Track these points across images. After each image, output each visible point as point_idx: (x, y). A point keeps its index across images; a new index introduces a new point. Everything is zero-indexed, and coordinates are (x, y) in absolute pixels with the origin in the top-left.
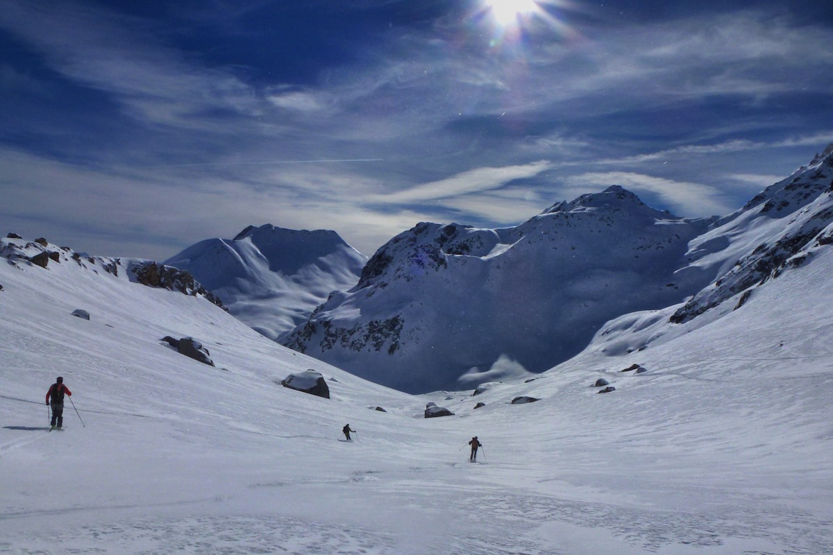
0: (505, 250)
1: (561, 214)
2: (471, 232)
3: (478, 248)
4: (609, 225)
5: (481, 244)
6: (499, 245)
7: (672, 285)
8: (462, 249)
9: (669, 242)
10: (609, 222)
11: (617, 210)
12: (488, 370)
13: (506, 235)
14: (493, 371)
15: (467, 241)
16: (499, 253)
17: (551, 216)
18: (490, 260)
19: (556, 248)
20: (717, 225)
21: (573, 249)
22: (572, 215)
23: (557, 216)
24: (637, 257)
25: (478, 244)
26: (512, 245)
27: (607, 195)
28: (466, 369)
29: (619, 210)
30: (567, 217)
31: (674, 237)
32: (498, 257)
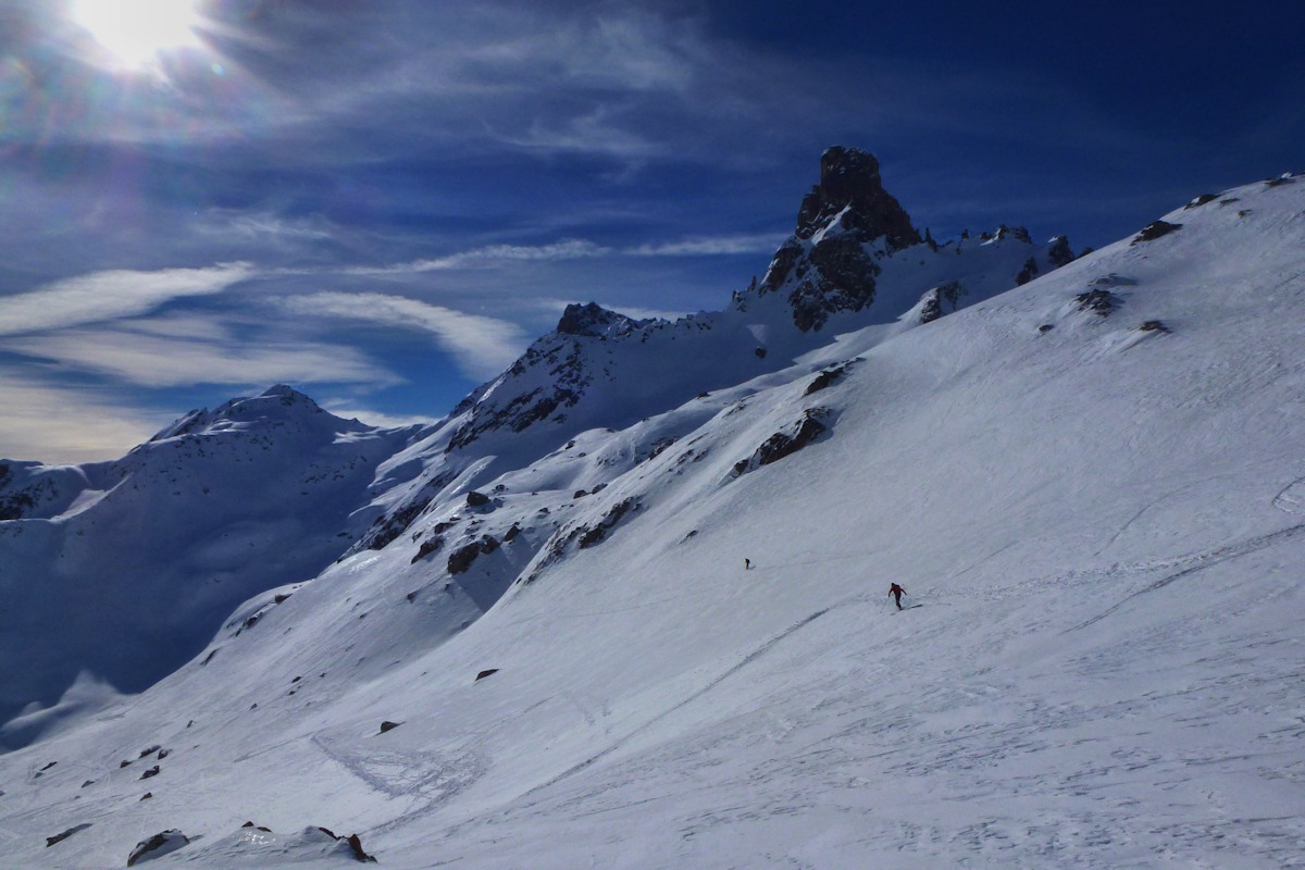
0: (94, 502)
1: (189, 438)
2: (36, 473)
3: (50, 499)
4: (265, 448)
5: (55, 493)
6: (87, 492)
7: (344, 534)
8: (20, 503)
9: (352, 468)
10: (266, 444)
11: (279, 425)
12: (55, 704)
13: (98, 474)
14: (61, 705)
15: (28, 489)
16: (83, 508)
17: (171, 443)
18: (66, 523)
19: (179, 493)
20: (419, 439)
21: (206, 491)
22: (208, 438)
23: (183, 442)
24: (305, 494)
25: (48, 493)
26: (108, 492)
27: (266, 400)
28: (17, 709)
29: (282, 424)
30: (198, 441)
31: (359, 460)
32: (82, 516)
